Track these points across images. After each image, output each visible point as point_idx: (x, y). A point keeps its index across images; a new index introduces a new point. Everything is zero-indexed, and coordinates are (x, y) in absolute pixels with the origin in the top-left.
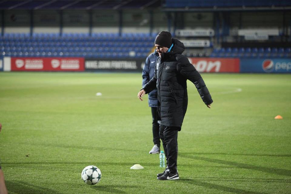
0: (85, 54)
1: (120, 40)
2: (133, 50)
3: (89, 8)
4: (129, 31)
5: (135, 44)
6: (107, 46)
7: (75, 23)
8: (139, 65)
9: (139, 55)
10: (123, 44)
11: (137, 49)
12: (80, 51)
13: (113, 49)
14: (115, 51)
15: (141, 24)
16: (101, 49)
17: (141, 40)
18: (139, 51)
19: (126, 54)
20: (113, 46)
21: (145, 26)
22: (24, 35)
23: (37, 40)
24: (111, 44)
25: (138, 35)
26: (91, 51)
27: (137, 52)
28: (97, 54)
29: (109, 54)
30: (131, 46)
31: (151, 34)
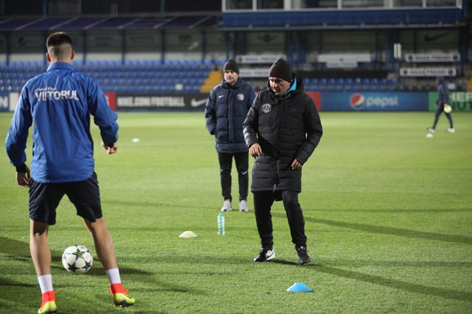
0: (116, 88)
1: (162, 70)
2: (180, 83)
3: (120, 27)
4: (174, 58)
5: (182, 74)
6: (145, 77)
7: (103, 47)
8: (188, 102)
9: (188, 88)
10: (166, 74)
11: (185, 81)
12: (109, 84)
13: (153, 81)
14: (156, 84)
15: (191, 48)
16: (138, 81)
17: (190, 69)
18: (188, 84)
19: (171, 88)
20: (152, 77)
21: (195, 50)
22: (36, 63)
24: (150, 74)
25: (187, 62)
26: (124, 84)
27: (185, 85)
28: (132, 88)
29: (148, 88)
30: (177, 77)
31: (203, 61)
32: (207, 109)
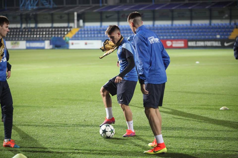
0: (188, 37)
1: (210, 28)
2: (218, 34)
3: (190, 8)
4: (216, 22)
5: (219, 30)
6: (201, 32)
8: (222, 44)
9: (222, 37)
10: (212, 30)
11: (221, 33)
12: (184, 35)
13: (205, 33)
14: (207, 35)
15: (224, 17)
16: (198, 34)
17: (224, 28)
19: (214, 37)
20: (205, 32)
21: (226, 18)
22: (149, 26)
23: (157, 29)
24: (204, 30)
25: (222, 24)
26: (191, 35)
27: (221, 36)
28: (195, 37)
29: (203, 37)
30: (217, 32)
31: (230, 24)
32: (235, 47)
